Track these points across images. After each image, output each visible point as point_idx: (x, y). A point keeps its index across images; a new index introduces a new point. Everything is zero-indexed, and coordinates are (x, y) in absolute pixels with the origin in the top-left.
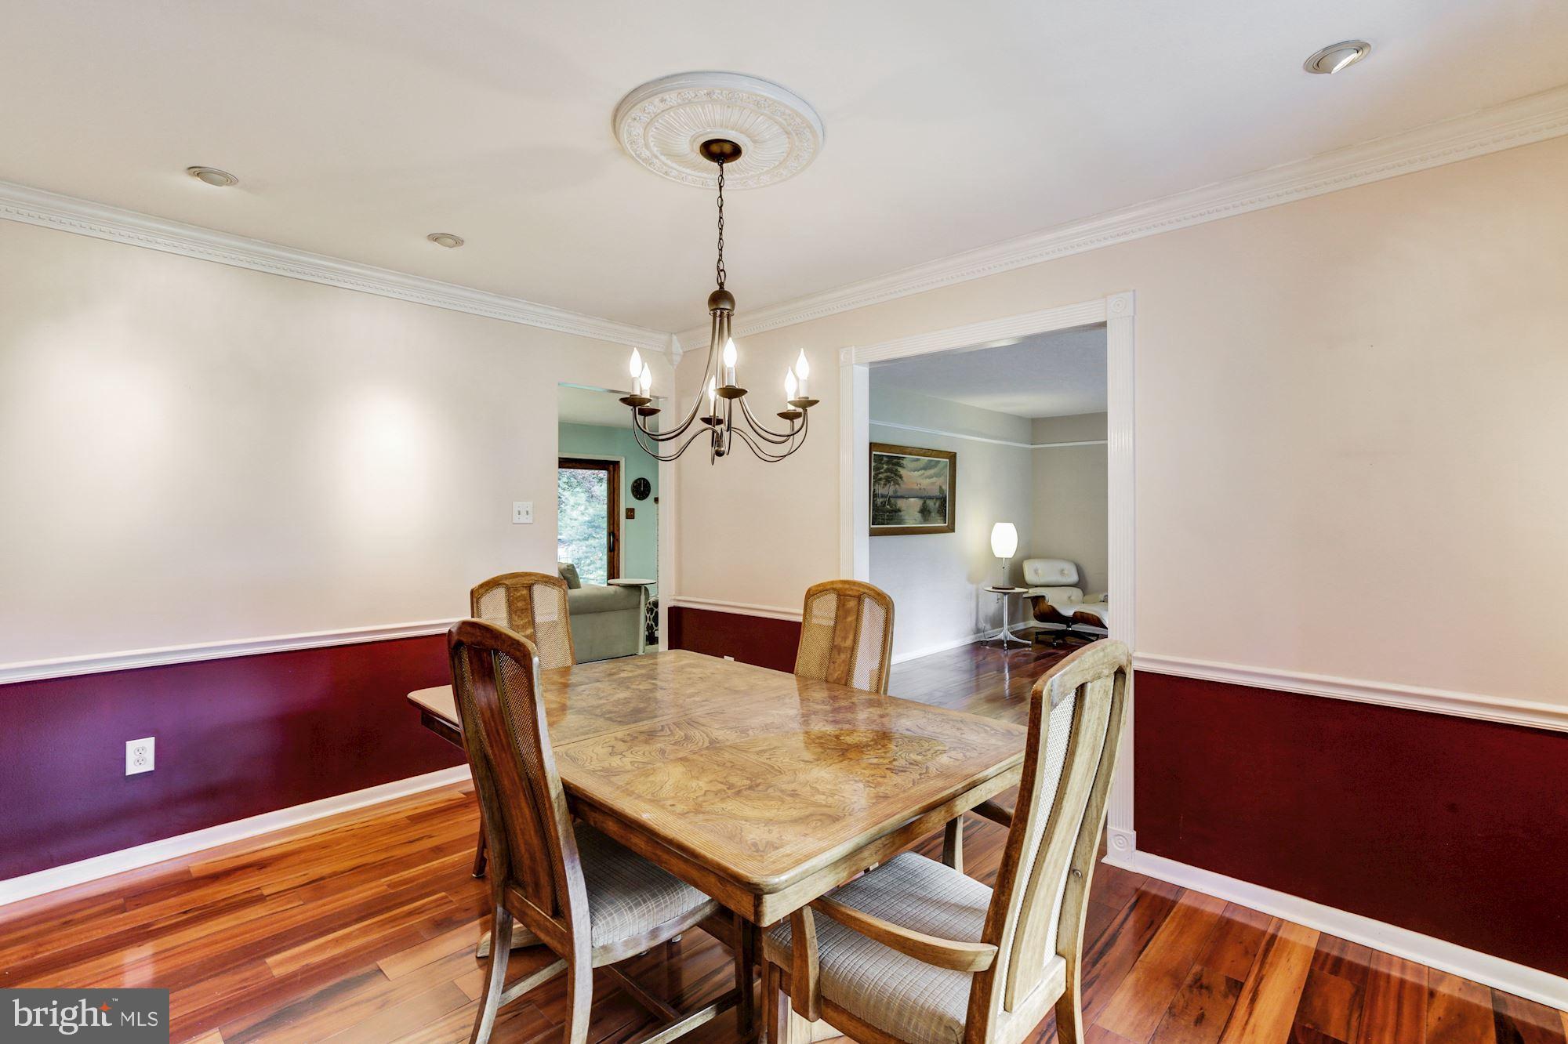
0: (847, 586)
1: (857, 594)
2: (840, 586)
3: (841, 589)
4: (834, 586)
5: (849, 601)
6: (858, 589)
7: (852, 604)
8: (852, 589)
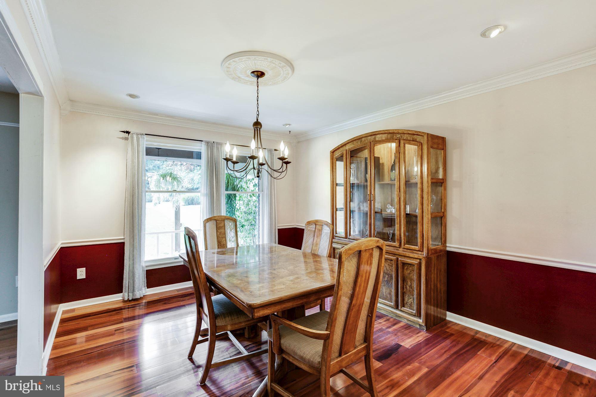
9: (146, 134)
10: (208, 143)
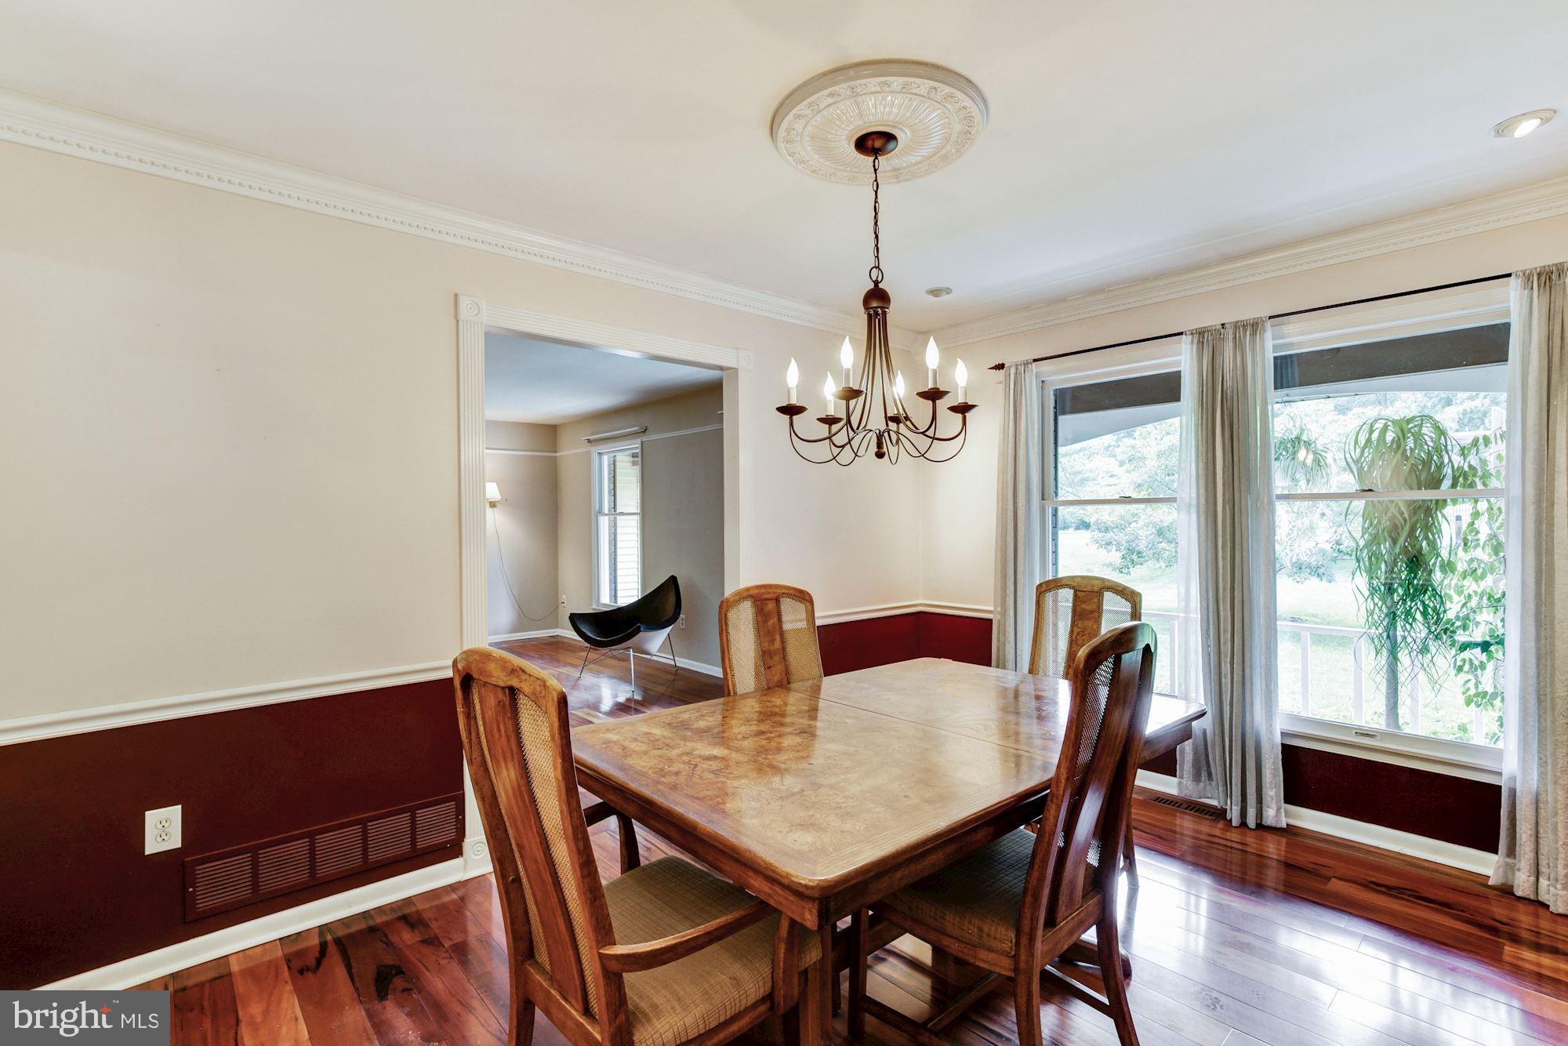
0: (763, 590)
1: (775, 596)
2: (756, 591)
3: (757, 594)
4: (751, 593)
5: (767, 604)
6: (775, 591)
7: (771, 606)
8: (769, 593)
9: (1035, 360)
10: (1201, 334)
